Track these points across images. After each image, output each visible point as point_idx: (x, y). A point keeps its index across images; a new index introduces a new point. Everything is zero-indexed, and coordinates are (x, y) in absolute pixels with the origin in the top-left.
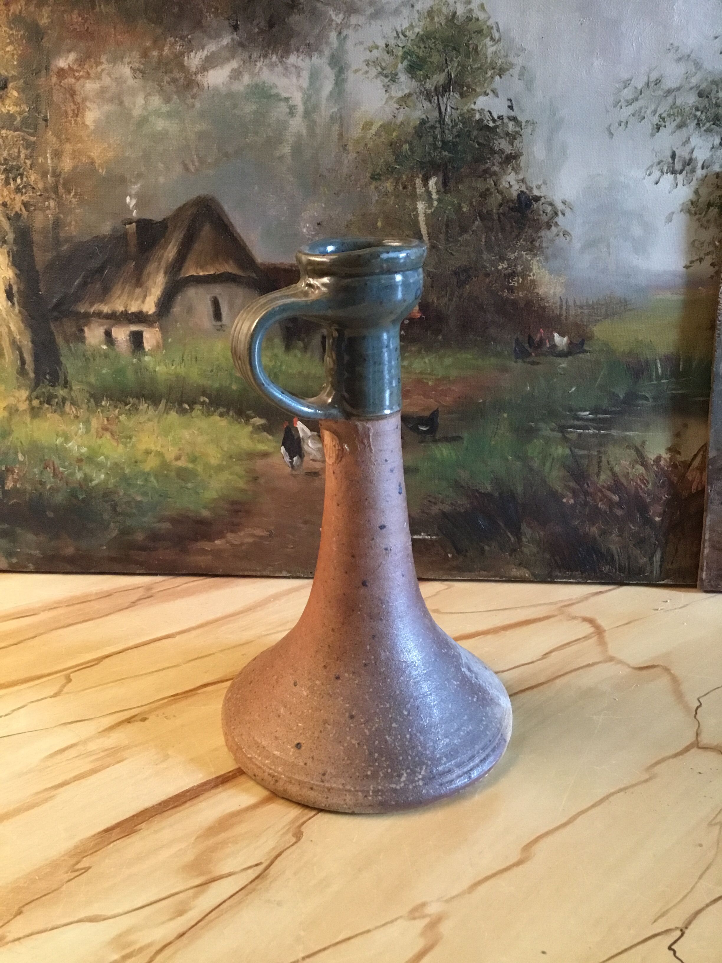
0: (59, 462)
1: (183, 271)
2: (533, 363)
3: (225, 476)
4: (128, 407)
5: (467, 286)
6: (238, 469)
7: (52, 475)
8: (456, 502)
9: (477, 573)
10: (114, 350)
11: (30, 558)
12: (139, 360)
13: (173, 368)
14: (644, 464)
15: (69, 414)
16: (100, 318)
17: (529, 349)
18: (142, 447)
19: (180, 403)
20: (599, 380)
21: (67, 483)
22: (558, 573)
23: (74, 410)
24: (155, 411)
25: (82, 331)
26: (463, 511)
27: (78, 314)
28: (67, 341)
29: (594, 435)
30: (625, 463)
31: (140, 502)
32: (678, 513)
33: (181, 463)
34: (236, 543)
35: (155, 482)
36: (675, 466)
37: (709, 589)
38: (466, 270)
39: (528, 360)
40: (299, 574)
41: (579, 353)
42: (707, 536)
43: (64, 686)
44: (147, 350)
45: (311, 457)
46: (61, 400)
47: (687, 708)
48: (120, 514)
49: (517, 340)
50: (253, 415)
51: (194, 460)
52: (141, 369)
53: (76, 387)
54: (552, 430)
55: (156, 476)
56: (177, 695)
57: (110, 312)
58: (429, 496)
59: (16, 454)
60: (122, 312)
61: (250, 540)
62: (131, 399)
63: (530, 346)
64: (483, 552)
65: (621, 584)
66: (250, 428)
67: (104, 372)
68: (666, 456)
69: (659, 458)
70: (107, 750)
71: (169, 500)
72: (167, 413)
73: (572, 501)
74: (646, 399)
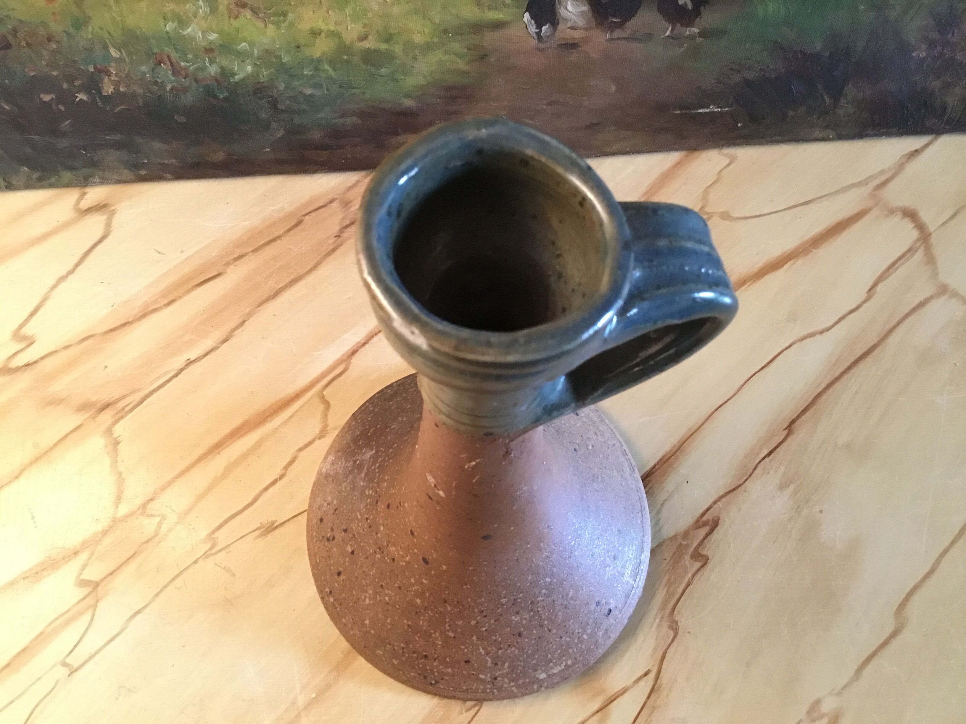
0: (177, 56)
3: (436, 57)
6: (456, 46)
7: (170, 72)
8: (768, 67)
18: (305, 26)
21: (196, 81)
22: (869, 132)
26: (774, 76)
31: (311, 96)
33: (367, 44)
35: (331, 71)
43: (325, 416)
45: (569, 24)
48: (284, 111)
51: (388, 39)
55: (331, 62)
58: (733, 63)
59: (105, 47)
64: (784, 117)
71: (354, 91)
73: (923, 55)
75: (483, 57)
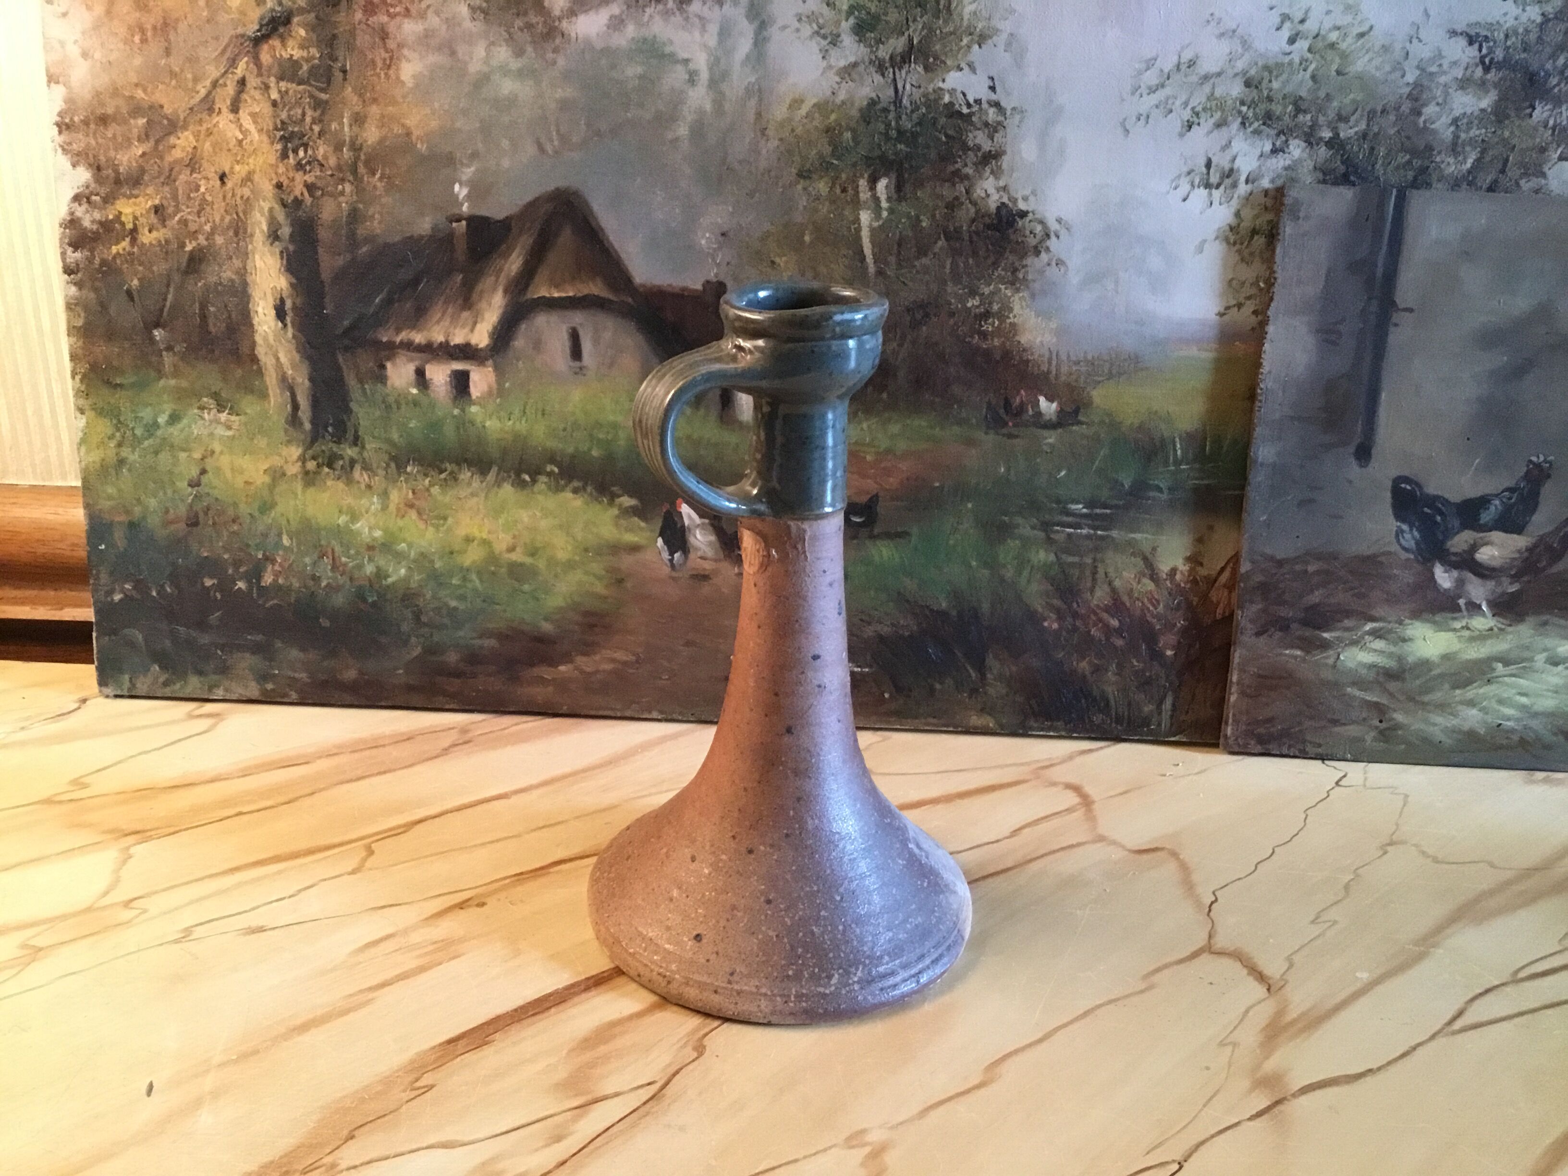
0: (341, 549)
1: (530, 288)
2: (1010, 436)
3: (576, 577)
4: (443, 476)
5: (924, 328)
6: (595, 567)
7: (330, 567)
8: (899, 622)
9: (923, 721)
10: (428, 395)
11: (293, 682)
12: (463, 410)
13: (511, 423)
14: (1154, 577)
15: (358, 482)
16: (409, 350)
17: (1004, 416)
18: (461, 532)
19: (518, 474)
20: (1097, 462)
22: (1032, 723)
23: (366, 477)
24: (482, 482)
25: (383, 367)
26: (907, 634)
27: (378, 345)
28: (361, 381)
29: (1088, 537)
30: (1129, 575)
31: (455, 609)
32: (1197, 646)
33: (514, 557)
34: (588, 670)
35: (477, 582)
36: (1195, 582)
37: (1236, 749)
38: (922, 306)
39: (1005, 431)
40: (675, 716)
41: (1072, 424)
42: (1235, 678)
43: (364, 860)
44: (474, 397)
45: (699, 554)
46: (347, 462)
47: (1198, 903)
48: (425, 625)
49: (989, 403)
50: (620, 492)
51: (533, 553)
52: (464, 424)
53: (371, 445)
54: (1033, 528)
55: (479, 573)
56: (522, 874)
57: (424, 342)
58: (862, 612)
59: (280, 535)
60: (441, 343)
61: (608, 667)
62: (448, 465)
63: (1007, 412)
64: (932, 691)
65: (1118, 739)
66: (615, 511)
67: (411, 425)
68: (1183, 568)
69: (1173, 571)
70: (435, 943)
71: (496, 607)
72: (499, 486)
73: (1055, 626)
74: (1160, 490)
75: (620, 581)
